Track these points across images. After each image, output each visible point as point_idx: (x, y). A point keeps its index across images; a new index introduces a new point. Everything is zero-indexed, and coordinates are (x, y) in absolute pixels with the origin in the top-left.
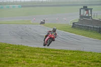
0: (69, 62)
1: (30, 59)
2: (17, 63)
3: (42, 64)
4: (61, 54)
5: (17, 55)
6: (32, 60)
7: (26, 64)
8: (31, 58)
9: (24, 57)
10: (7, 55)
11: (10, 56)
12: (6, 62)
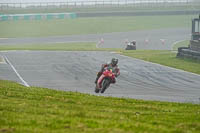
0: (170, 127)
1: (94, 120)
2: (68, 127)
3: (116, 130)
4: (156, 110)
5: (67, 112)
6: (98, 121)
7: (85, 129)
8: (95, 117)
9: (82, 115)
10: (49, 112)
11: (54, 114)
12: (47, 126)
